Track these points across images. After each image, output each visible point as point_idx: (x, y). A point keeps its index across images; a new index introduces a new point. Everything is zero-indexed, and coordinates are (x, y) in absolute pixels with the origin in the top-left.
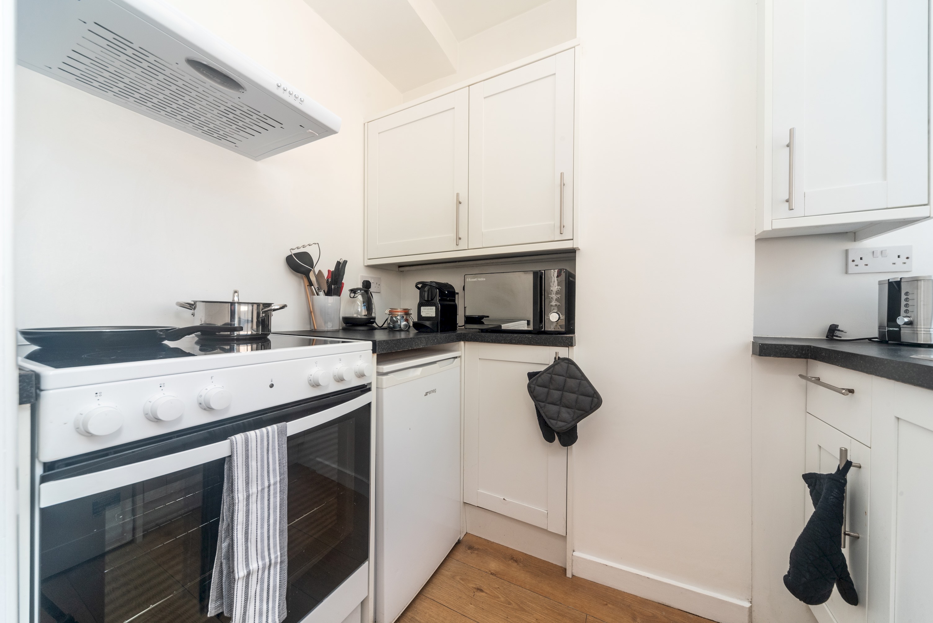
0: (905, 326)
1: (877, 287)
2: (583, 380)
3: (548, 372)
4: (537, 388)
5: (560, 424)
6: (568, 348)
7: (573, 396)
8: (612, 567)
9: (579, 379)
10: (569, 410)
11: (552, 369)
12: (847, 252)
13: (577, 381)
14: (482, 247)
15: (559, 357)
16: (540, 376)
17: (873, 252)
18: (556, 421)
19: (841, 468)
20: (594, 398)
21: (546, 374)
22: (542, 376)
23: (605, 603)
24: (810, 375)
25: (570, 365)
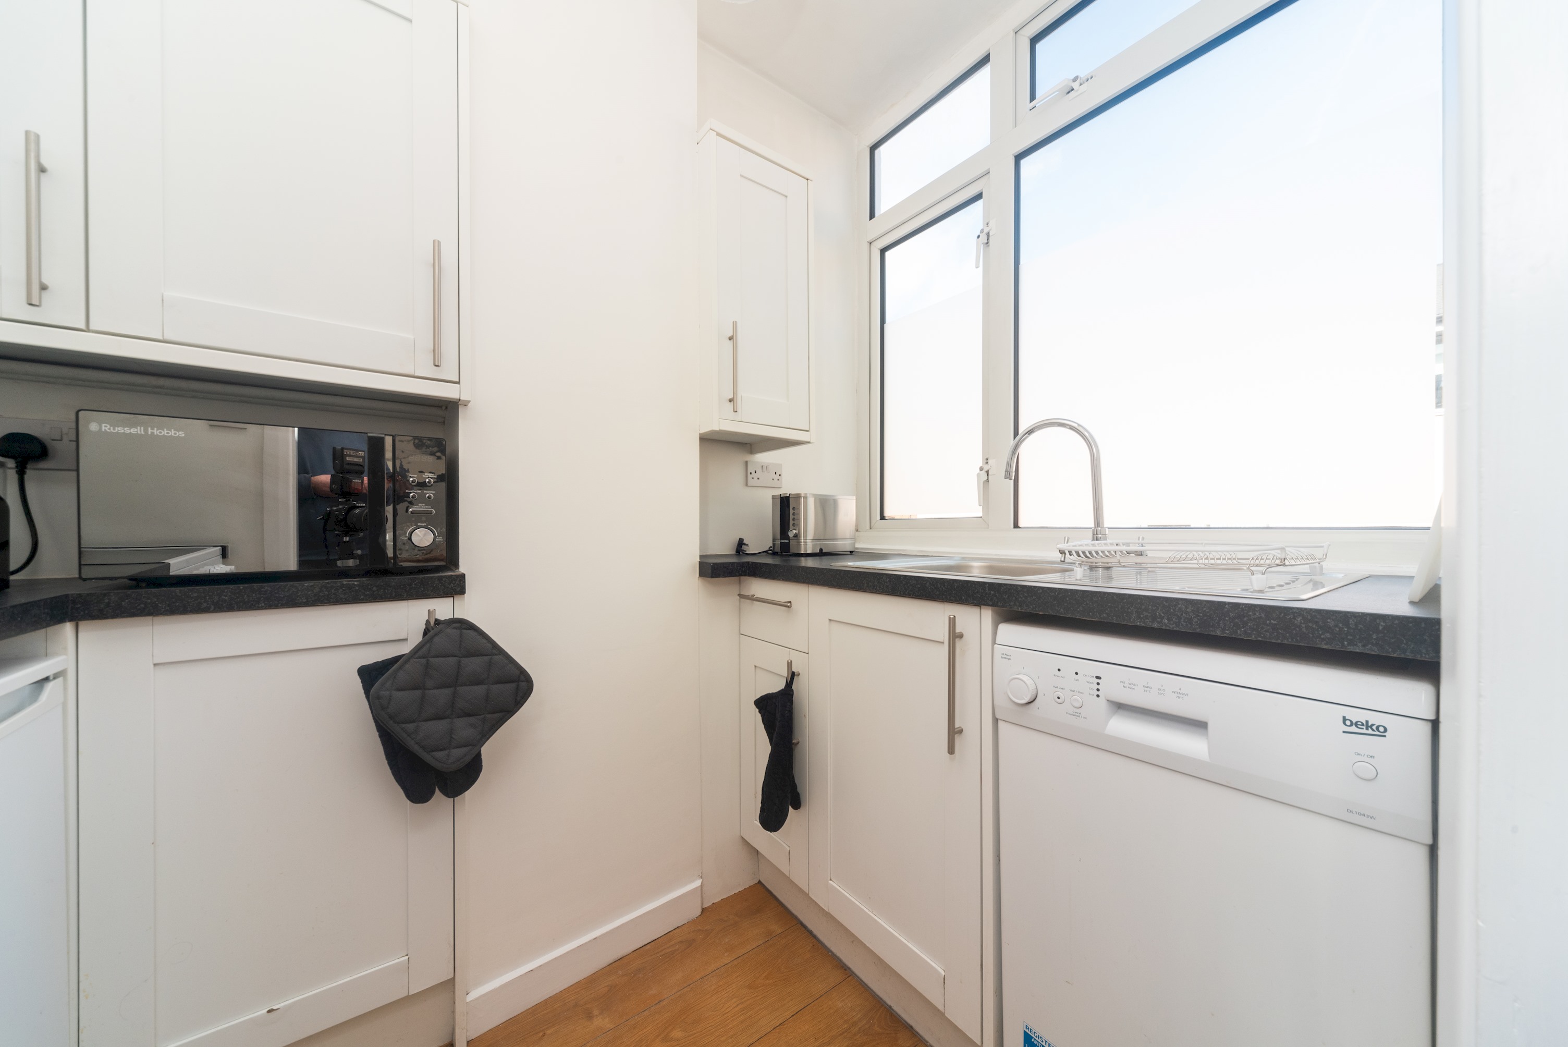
0: (794, 538)
1: (770, 501)
2: (496, 655)
3: (420, 653)
4: (398, 695)
5: (457, 753)
6: (452, 598)
7: (480, 690)
8: (540, 966)
9: (487, 655)
10: (472, 720)
11: (428, 645)
12: (746, 463)
13: (486, 658)
14: (160, 338)
15: (436, 620)
16: (400, 668)
17: (762, 466)
18: (446, 752)
19: (788, 682)
20: (520, 683)
21: (414, 660)
22: (407, 666)
23: (541, 1034)
24: (744, 593)
25: (464, 631)
